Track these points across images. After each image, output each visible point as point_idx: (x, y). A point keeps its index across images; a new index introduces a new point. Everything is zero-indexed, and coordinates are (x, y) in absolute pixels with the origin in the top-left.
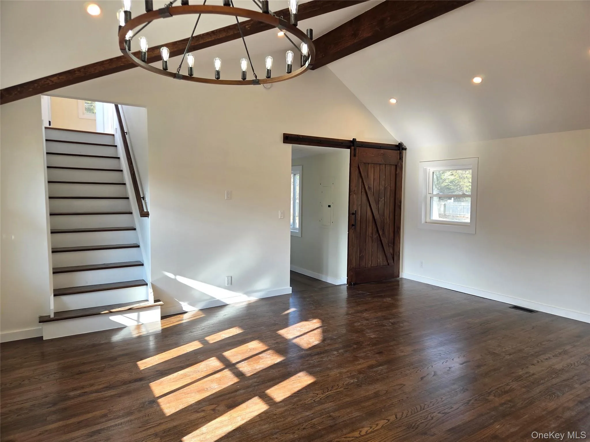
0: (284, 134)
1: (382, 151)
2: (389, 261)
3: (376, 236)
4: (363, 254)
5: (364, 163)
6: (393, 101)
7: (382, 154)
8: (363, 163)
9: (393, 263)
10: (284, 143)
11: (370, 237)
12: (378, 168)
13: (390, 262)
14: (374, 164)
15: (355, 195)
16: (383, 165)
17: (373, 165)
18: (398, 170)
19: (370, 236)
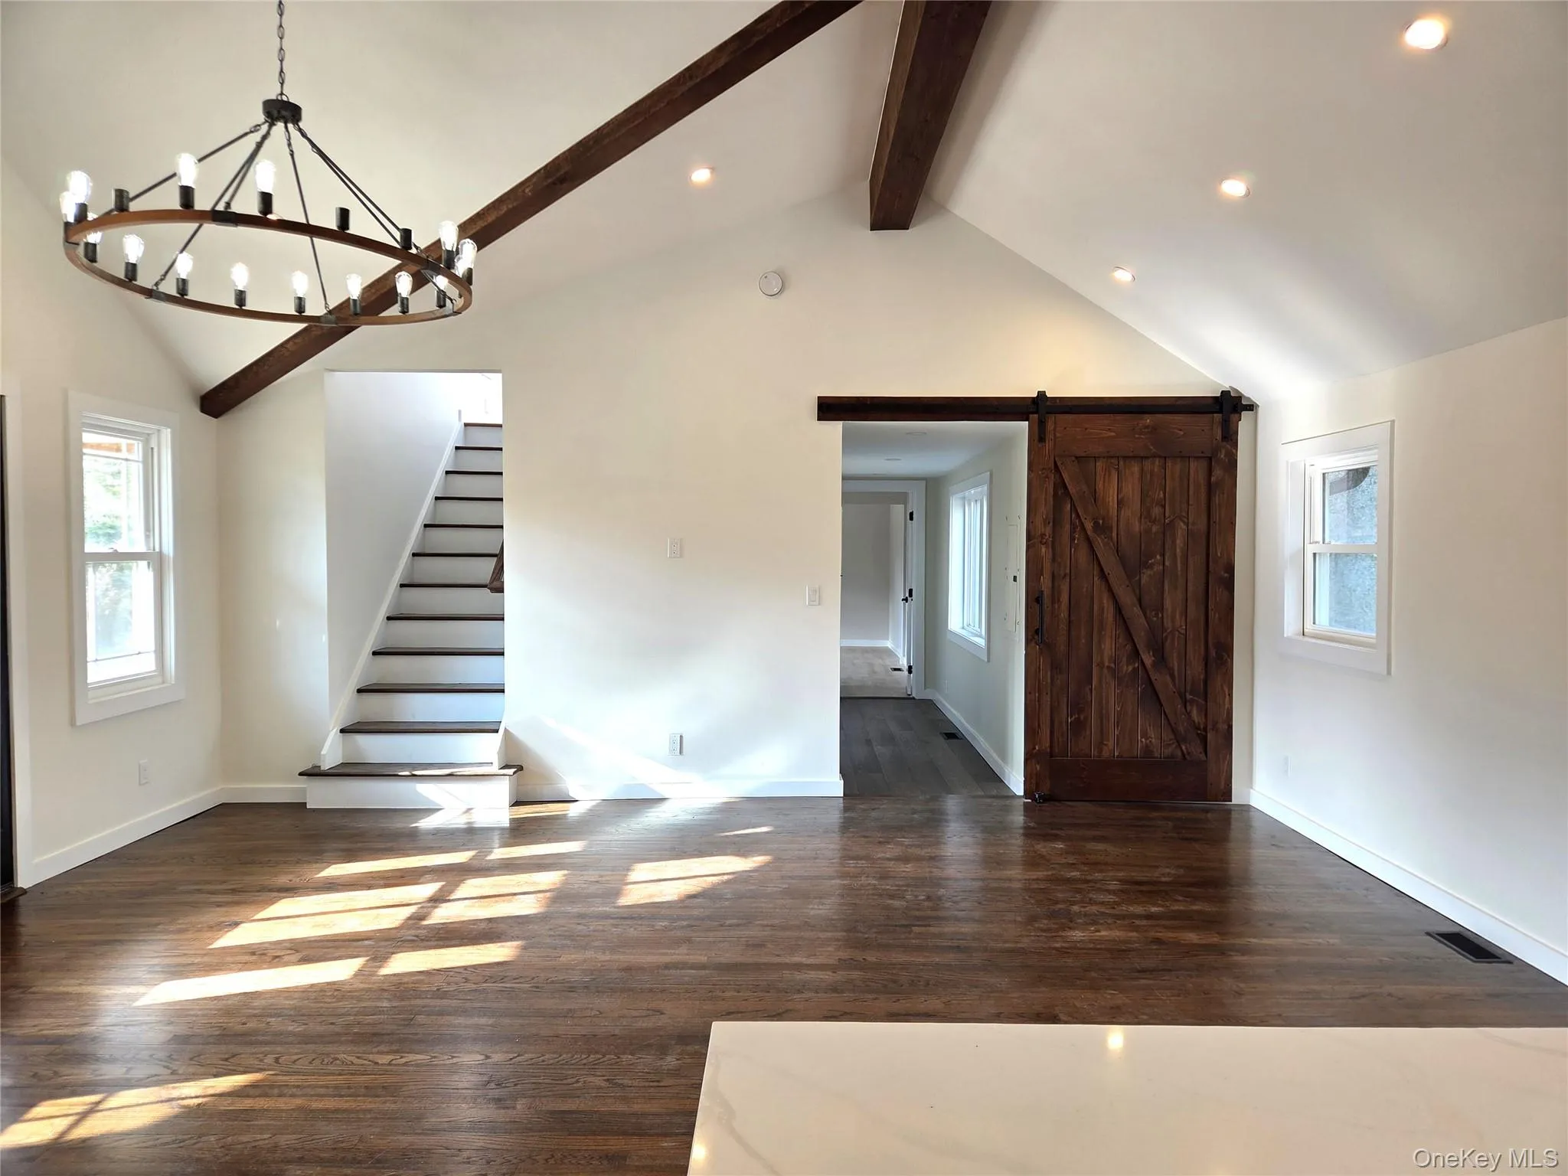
0: (818, 397)
1: (1148, 420)
2: (1184, 748)
3: (1130, 668)
4: (1082, 717)
5: (1076, 458)
6: (1123, 276)
7: (1147, 427)
8: (1073, 459)
9: (1203, 754)
10: (818, 420)
11: (1105, 671)
12: (1136, 469)
13: (1186, 749)
14: (1118, 457)
15: (1047, 547)
16: (1157, 460)
17: (1114, 461)
18: (1218, 473)
19: (1108, 667)
